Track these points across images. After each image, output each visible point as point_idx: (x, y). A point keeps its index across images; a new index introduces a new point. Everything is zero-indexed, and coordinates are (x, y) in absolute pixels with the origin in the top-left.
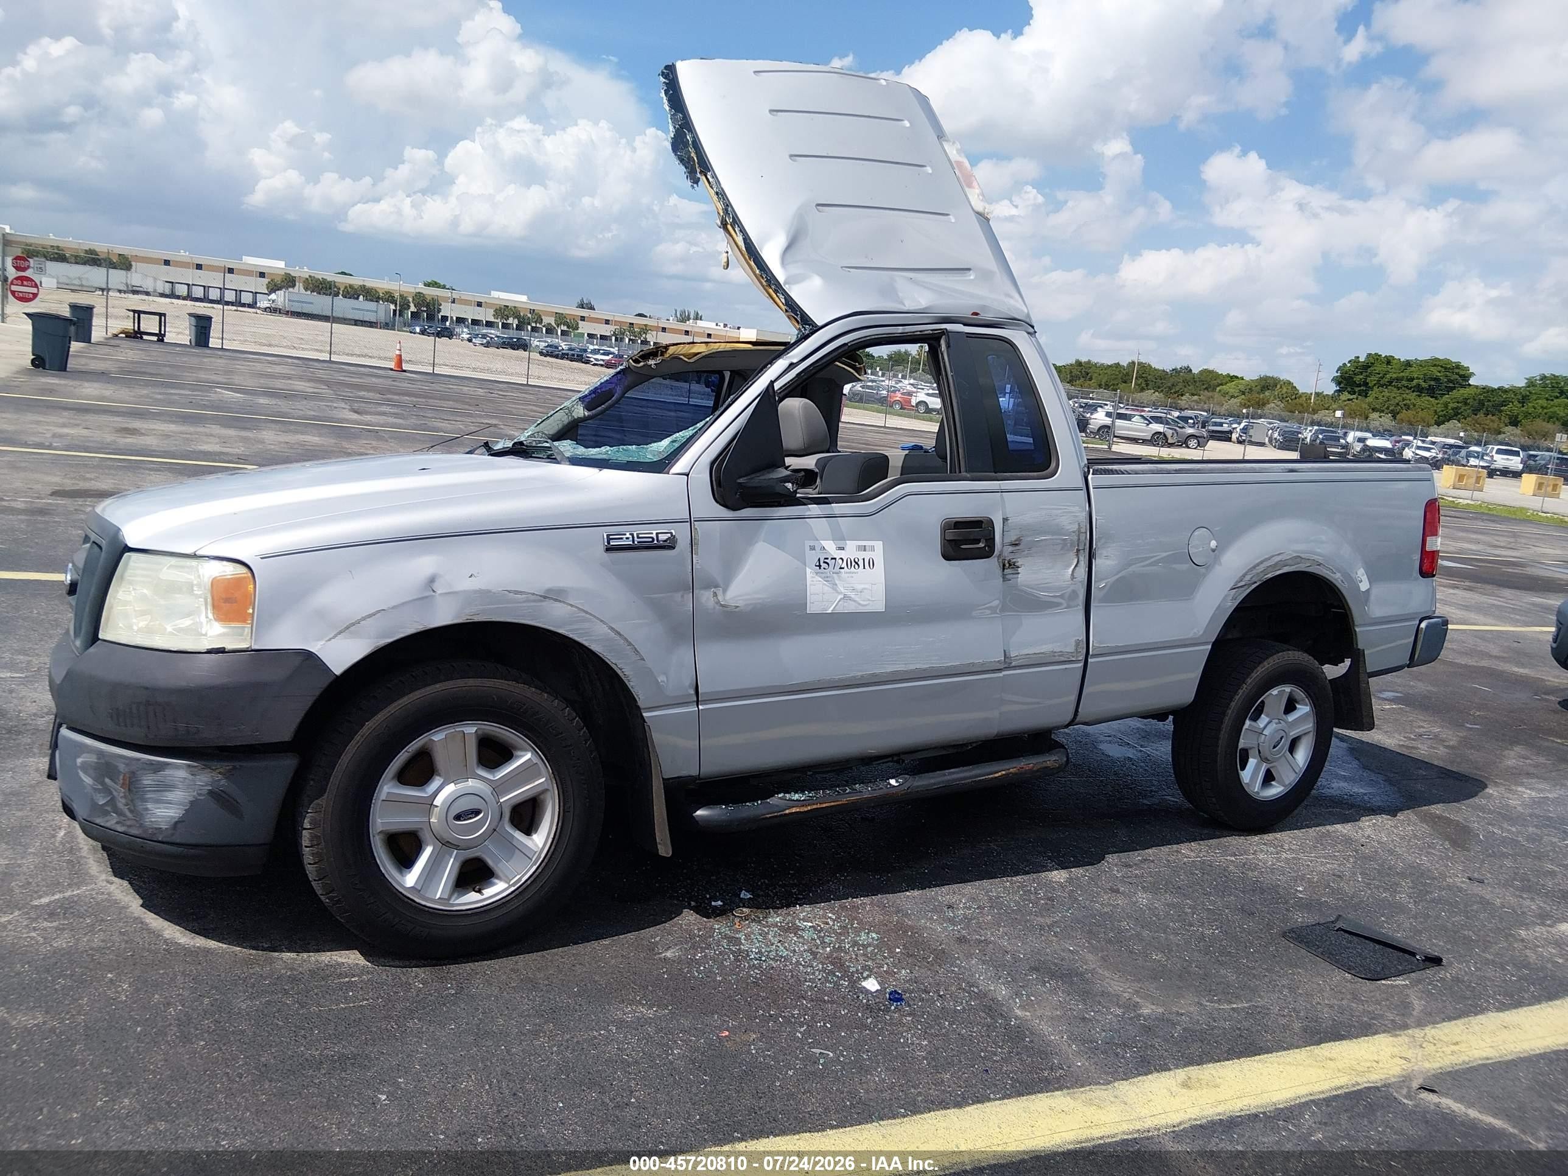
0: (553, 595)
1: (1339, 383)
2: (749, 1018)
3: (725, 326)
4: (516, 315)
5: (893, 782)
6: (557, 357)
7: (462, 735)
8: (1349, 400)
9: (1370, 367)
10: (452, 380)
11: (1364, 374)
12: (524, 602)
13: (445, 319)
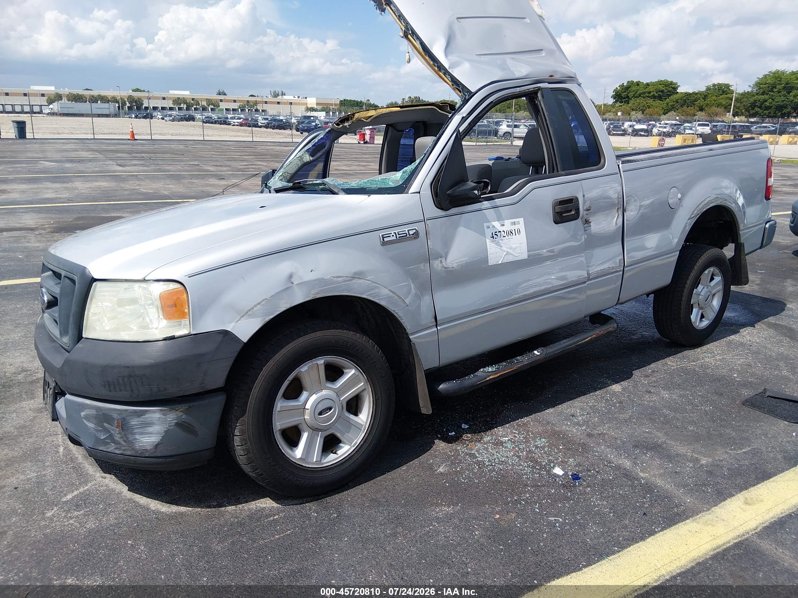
0: (358, 275)
1: (615, 98)
2: (505, 504)
3: (299, 97)
4: (185, 103)
5: (536, 352)
6: (212, 123)
7: (316, 365)
8: (620, 106)
9: (629, 88)
10: (163, 142)
11: (627, 92)
12: (342, 282)
13: (146, 108)
